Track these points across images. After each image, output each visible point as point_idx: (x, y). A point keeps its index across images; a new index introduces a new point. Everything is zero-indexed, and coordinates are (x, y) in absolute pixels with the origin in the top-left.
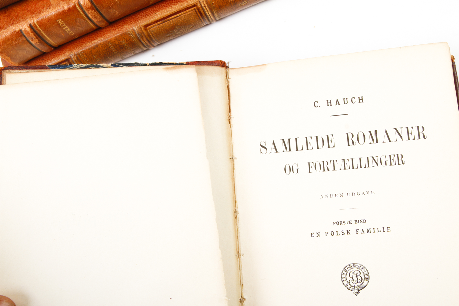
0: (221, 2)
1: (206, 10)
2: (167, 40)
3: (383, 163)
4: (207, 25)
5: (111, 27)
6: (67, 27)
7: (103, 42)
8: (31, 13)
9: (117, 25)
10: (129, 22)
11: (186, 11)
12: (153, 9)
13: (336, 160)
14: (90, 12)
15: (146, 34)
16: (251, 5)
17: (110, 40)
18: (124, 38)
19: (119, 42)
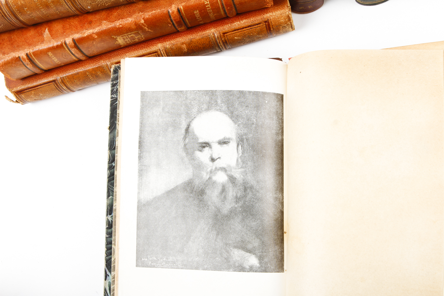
0: (177, 52)
5: (90, 60)
6: (55, 58)
7: (83, 71)
8: (28, 44)
9: (95, 59)
10: (105, 58)
12: (124, 50)
14: (73, 49)
17: (88, 70)
18: (100, 70)
19: (95, 72)
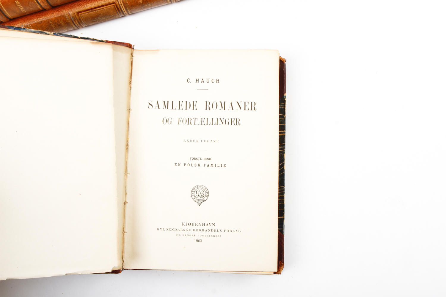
0: (133, 3)
1: (122, 7)
2: (92, 24)
3: (227, 123)
4: (123, 17)
5: (53, 10)
6: (21, 6)
7: (46, 20)
9: (57, 9)
10: (67, 8)
11: (108, 6)
12: (84, 1)
13: (197, 118)
15: (78, 18)
16: (155, 7)
17: (51, 19)
18: (62, 19)
19: (58, 21)
